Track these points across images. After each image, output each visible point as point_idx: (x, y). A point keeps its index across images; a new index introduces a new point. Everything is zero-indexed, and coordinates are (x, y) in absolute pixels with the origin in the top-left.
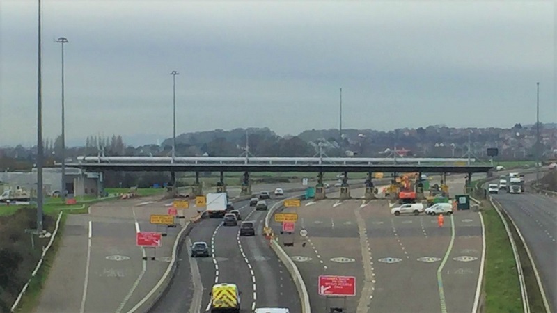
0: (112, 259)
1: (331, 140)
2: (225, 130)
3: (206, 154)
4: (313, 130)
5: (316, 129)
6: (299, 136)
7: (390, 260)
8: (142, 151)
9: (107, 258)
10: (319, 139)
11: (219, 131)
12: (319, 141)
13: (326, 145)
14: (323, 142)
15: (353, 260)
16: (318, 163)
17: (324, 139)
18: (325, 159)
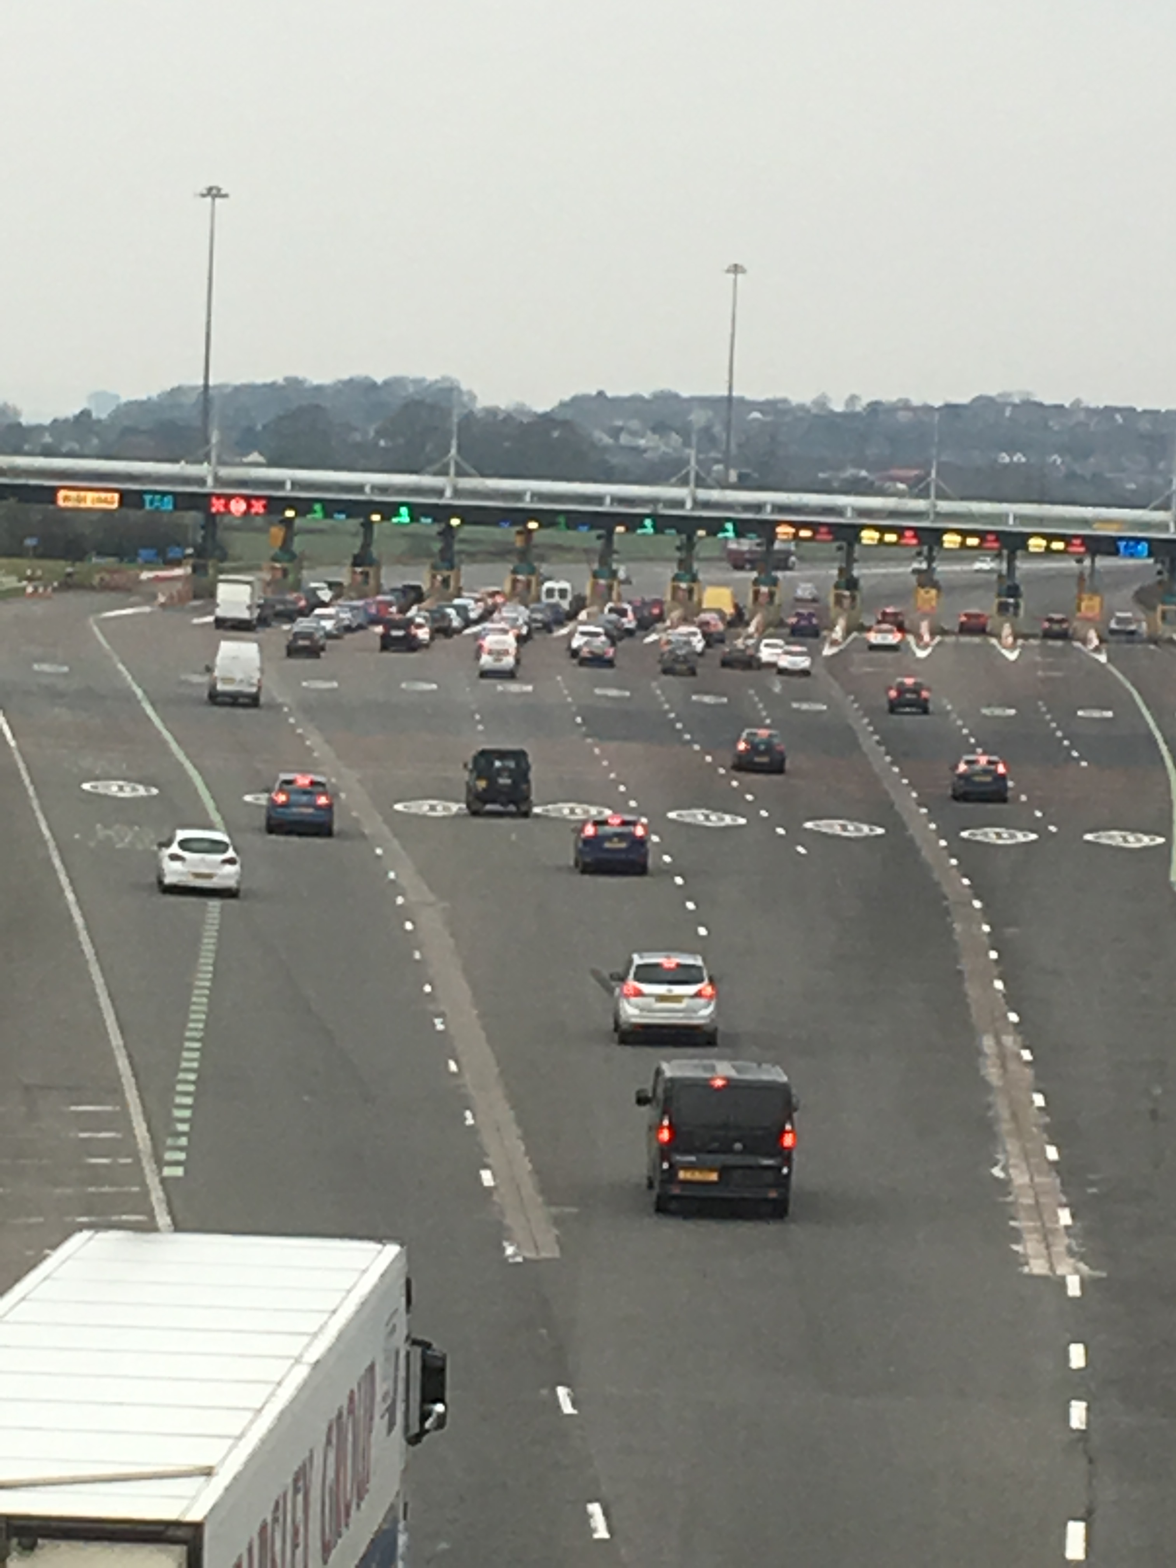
0: (101, 790)
1: (660, 428)
2: (316, 381)
3: (255, 457)
4: (601, 394)
5: (610, 394)
6: (553, 411)
7: (999, 835)
8: (48, 439)
9: (86, 786)
10: (619, 423)
11: (294, 383)
12: (621, 429)
13: (642, 442)
14: (634, 434)
15: (880, 831)
16: (681, 504)
17: (635, 424)
18: (703, 494)
